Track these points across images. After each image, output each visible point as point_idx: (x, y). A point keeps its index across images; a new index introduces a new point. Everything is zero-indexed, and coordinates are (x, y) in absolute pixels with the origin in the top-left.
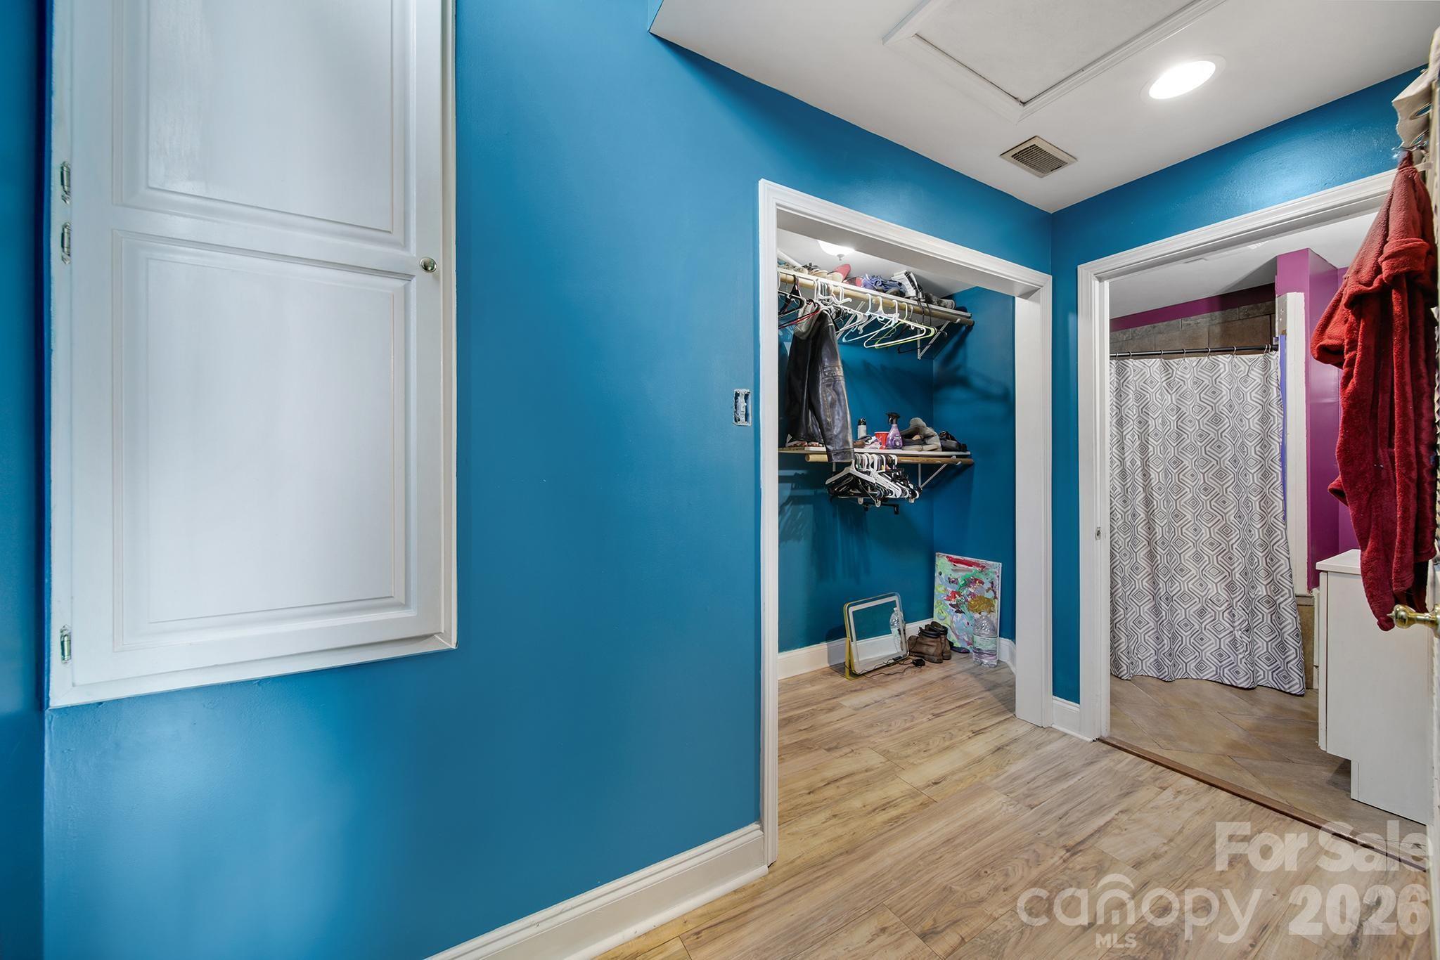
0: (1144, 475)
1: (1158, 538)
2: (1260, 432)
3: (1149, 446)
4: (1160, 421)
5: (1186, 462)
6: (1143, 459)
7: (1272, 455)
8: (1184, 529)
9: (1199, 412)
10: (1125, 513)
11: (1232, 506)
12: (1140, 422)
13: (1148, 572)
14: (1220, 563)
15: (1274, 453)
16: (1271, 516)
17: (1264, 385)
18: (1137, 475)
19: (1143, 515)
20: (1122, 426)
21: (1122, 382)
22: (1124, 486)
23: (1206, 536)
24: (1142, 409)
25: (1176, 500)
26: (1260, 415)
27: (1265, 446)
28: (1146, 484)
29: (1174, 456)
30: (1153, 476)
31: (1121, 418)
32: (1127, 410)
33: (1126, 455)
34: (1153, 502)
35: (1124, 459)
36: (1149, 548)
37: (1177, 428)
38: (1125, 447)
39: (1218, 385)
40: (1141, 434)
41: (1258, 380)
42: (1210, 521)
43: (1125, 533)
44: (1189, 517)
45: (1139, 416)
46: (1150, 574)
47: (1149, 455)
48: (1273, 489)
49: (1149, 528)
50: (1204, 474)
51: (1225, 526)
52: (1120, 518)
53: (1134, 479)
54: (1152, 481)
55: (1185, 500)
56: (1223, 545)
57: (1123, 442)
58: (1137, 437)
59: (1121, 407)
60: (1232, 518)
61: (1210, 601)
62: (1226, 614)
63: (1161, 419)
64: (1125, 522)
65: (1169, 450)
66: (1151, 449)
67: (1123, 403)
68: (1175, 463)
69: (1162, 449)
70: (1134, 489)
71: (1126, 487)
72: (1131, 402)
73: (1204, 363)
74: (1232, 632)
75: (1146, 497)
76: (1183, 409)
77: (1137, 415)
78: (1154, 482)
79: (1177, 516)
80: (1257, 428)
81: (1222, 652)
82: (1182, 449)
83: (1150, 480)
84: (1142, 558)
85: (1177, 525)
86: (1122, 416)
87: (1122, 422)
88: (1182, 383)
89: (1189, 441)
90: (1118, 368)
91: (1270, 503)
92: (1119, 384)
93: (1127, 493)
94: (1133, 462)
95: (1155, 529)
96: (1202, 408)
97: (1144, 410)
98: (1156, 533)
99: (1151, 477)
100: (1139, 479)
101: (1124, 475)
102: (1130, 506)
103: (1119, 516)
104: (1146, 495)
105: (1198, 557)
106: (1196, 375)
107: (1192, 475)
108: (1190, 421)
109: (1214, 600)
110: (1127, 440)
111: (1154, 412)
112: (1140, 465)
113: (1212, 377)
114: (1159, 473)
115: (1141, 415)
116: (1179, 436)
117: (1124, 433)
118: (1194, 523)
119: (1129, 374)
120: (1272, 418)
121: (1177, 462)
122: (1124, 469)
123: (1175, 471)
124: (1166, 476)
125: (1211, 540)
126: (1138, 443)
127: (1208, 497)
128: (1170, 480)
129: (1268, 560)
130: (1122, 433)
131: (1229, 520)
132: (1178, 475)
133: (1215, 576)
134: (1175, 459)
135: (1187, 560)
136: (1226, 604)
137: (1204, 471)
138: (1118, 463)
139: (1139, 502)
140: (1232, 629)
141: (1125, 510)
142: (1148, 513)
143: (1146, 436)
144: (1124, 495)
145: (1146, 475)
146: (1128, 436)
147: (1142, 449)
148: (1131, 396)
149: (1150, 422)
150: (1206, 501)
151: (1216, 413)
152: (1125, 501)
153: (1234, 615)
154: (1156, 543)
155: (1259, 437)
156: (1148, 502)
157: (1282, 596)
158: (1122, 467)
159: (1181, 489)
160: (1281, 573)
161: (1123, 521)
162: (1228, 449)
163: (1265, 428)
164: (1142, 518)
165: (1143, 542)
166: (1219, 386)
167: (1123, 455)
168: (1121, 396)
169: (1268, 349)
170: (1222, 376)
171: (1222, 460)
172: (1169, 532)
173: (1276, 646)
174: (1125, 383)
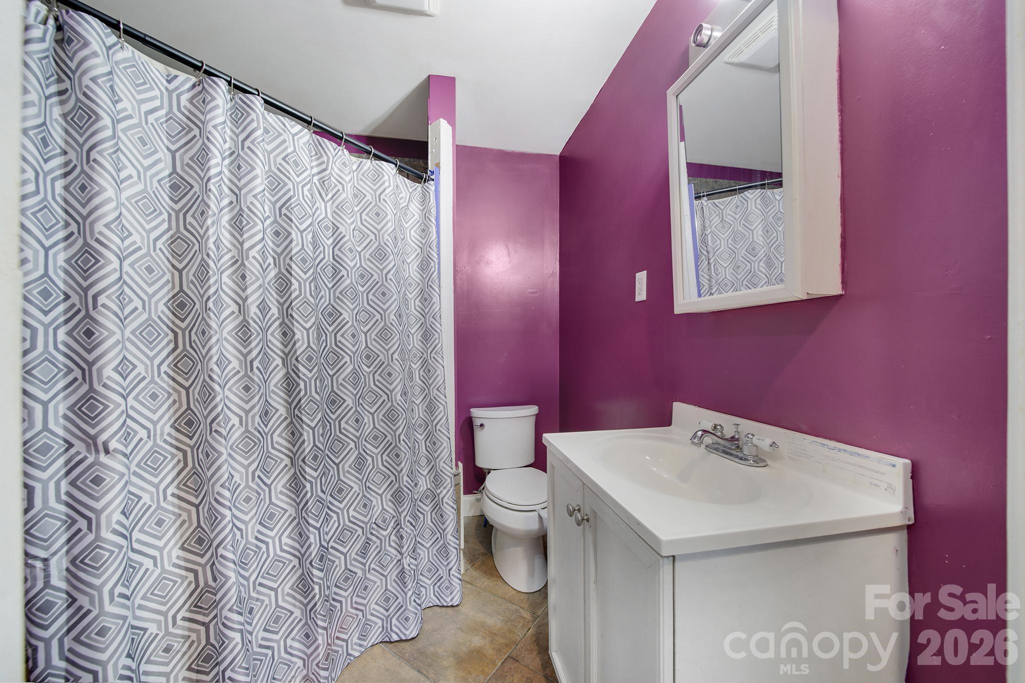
0: (285, 334)
1: (306, 452)
2: (419, 282)
3: (293, 280)
4: (310, 239)
5: (345, 315)
6: (282, 305)
7: (434, 310)
8: (343, 423)
9: (360, 242)
10: (247, 412)
11: (399, 380)
12: (277, 234)
13: (291, 515)
14: (385, 463)
15: (436, 308)
16: (434, 387)
17: (423, 222)
18: (272, 334)
19: (282, 411)
20: (241, 231)
21: (241, 137)
22: (245, 356)
23: (368, 428)
24: (280, 209)
25: (332, 377)
26: (420, 259)
27: (426, 300)
28: (287, 351)
29: (330, 303)
30: (298, 336)
31: (240, 214)
32: (250, 198)
33: (249, 291)
34: (298, 385)
35: (245, 300)
36: (292, 471)
37: (334, 258)
38: (248, 274)
39: (382, 204)
40: (279, 255)
41: (417, 216)
42: (373, 403)
43: (247, 453)
44: (349, 401)
45: (275, 221)
46: (295, 518)
47: (293, 296)
48: (435, 353)
49: (293, 434)
50: (366, 334)
51: (391, 409)
52: (237, 424)
53: (265, 342)
54: (297, 345)
55: (343, 376)
56: (389, 437)
57: (243, 264)
58: (271, 260)
59: (240, 190)
60: (399, 397)
61: (375, 526)
62: (393, 537)
63: (311, 235)
64: (247, 431)
65: (322, 293)
66: (295, 285)
67: (243, 181)
68: (330, 315)
69: (313, 288)
70: (266, 360)
71: (249, 358)
72: (260, 184)
73: (366, 168)
74: (399, 560)
75: (287, 376)
76: (342, 229)
77: (272, 219)
78: (301, 347)
79: (334, 401)
80: (416, 277)
81: (388, 594)
82: (341, 293)
83: (295, 344)
84: (281, 492)
85: (334, 417)
86: (241, 209)
87: (241, 222)
88: (340, 187)
89: (348, 281)
90: (235, 108)
91: (432, 371)
92: (236, 145)
93: (252, 370)
94: (263, 308)
95: (301, 435)
96: (364, 236)
97: (284, 211)
98: (304, 442)
99: (296, 337)
100: (276, 342)
101: (245, 333)
102: (257, 399)
103: (235, 420)
104: (288, 373)
105: (360, 464)
106: (356, 185)
107: (353, 336)
108: (351, 250)
109: (379, 522)
110: (251, 259)
111: (302, 219)
112: (277, 315)
113: (375, 191)
114: (308, 330)
115: (279, 219)
116: (336, 271)
117: (246, 245)
118: (356, 411)
119: (254, 125)
120: (432, 263)
121: (333, 314)
122: (245, 320)
123: (331, 329)
124: (319, 336)
125: (375, 432)
126: (273, 274)
127: (371, 369)
128: (324, 344)
129: (428, 444)
130: (242, 244)
131: (396, 401)
132: (335, 335)
133: (379, 485)
134: (330, 309)
135: (348, 472)
136: (392, 523)
137: (365, 330)
138: (234, 307)
139: (275, 386)
140: (399, 557)
141: (247, 407)
142: (290, 404)
143: (288, 261)
144: (246, 375)
145: (287, 334)
146: (253, 253)
147: (281, 285)
148: (258, 171)
149: (293, 235)
150: (369, 374)
151: (380, 244)
152: (247, 389)
153: (402, 537)
154: (303, 461)
155: (419, 288)
156: (290, 385)
157: (444, 488)
158: (241, 318)
159: (339, 358)
160: (443, 461)
161: (243, 429)
162: (393, 299)
163: (424, 276)
164: (281, 415)
165: (282, 460)
166: (383, 206)
167: (244, 290)
168: (239, 167)
169: (425, 179)
170: (387, 191)
171: (387, 313)
172: (322, 435)
173: (437, 551)
174: (247, 144)
